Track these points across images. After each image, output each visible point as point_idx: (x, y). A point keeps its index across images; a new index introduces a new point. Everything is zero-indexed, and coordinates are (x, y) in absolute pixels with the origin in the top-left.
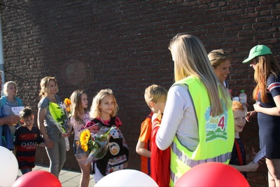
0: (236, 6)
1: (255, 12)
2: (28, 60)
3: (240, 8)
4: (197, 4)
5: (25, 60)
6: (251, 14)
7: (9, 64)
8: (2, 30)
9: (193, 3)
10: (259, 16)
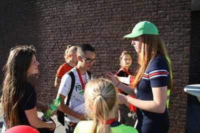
0: (128, 12)
1: (139, 16)
3: (130, 13)
4: (105, 9)
6: (137, 18)
9: (103, 8)
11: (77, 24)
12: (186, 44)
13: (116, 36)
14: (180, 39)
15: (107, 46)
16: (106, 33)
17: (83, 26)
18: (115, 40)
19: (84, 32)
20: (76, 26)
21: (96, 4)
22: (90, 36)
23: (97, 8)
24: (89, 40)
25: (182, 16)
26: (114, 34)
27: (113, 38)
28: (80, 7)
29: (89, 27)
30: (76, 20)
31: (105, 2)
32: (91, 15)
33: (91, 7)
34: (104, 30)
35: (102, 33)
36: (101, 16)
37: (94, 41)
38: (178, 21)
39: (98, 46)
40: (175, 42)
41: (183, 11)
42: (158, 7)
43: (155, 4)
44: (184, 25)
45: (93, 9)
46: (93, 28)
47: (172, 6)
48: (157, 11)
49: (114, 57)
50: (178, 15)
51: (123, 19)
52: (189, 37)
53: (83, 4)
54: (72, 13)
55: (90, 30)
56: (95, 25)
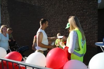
2: (9, 23)
3: (71, 11)
4: (59, 9)
5: (8, 23)
6: (74, 13)
7: (3, 23)
8: (1, 13)
9: (58, 9)
10: (76, 14)
11: (46, 16)
12: (96, 25)
13: (64, 21)
14: (93, 22)
15: (60, 26)
16: (60, 20)
17: (49, 17)
18: (64, 23)
19: (49, 20)
20: (46, 17)
21: (55, 7)
22: (53, 22)
23: (55, 9)
24: (52, 23)
25: (94, 12)
26: (63, 21)
27: (63, 22)
28: (48, 9)
29: (52, 18)
30: (46, 14)
31: (59, 6)
32: (53, 12)
33: (53, 9)
34: (59, 19)
35: (58, 20)
36: (58, 13)
37: (54, 24)
38: (92, 15)
39: (56, 26)
40: (91, 24)
41: (94, 10)
42: (83, 9)
43: (82, 7)
44: (95, 16)
45: (54, 9)
46: (54, 18)
47: (89, 8)
48: (83, 10)
49: (64, 31)
50: (92, 12)
51: (67, 14)
52: (97, 22)
53: (49, 7)
54: (44, 11)
55: (53, 19)
56: (55, 17)
